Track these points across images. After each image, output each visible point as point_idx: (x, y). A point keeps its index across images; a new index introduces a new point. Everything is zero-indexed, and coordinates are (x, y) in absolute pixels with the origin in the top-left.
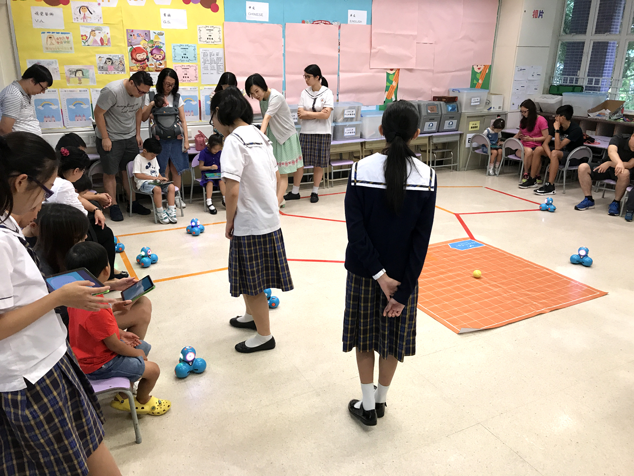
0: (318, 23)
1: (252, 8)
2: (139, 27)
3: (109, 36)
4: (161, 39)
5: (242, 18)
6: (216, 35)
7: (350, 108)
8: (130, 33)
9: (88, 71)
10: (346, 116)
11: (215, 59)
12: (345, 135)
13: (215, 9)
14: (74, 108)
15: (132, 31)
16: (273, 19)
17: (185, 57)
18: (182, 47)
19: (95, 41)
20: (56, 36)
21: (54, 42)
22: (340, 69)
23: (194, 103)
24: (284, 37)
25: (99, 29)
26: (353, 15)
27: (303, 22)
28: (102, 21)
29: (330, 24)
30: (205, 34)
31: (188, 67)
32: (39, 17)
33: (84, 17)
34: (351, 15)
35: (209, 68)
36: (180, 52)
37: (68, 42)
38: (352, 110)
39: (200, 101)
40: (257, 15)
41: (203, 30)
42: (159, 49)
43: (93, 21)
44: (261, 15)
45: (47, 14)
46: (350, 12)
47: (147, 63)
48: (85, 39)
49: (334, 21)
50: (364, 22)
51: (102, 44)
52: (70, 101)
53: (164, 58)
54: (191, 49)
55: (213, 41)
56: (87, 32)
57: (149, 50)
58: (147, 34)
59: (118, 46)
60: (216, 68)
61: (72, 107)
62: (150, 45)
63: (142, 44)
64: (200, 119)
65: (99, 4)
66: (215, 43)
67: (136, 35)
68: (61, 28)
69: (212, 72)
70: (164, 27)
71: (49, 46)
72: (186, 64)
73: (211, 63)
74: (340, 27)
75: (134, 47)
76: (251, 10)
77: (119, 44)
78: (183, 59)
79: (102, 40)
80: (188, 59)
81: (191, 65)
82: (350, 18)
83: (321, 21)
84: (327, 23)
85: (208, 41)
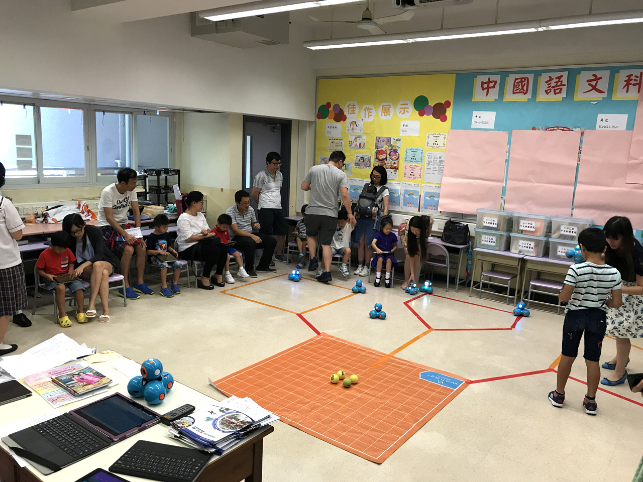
0: (553, 130)
1: (478, 117)
2: (385, 135)
3: (364, 141)
4: (398, 144)
5: (467, 126)
6: (441, 141)
7: (570, 224)
8: (378, 139)
9: (349, 165)
10: (562, 233)
11: (438, 161)
13: (444, 119)
15: (380, 138)
16: (498, 126)
17: (413, 158)
18: (412, 150)
19: (356, 145)
20: (336, 141)
21: (334, 145)
22: (579, 179)
24: (509, 143)
25: (360, 137)
26: (604, 120)
27: (534, 129)
29: (569, 130)
30: (432, 140)
31: (415, 167)
32: (329, 130)
33: (353, 129)
34: (602, 120)
35: (432, 169)
36: (410, 154)
37: (341, 146)
39: (420, 196)
40: (482, 123)
41: (431, 136)
42: (395, 151)
44: (487, 123)
45: (333, 128)
46: (600, 116)
47: (386, 162)
48: (351, 143)
49: (575, 128)
50: (623, 127)
51: (360, 147)
53: (398, 159)
54: (419, 152)
55: (438, 146)
56: (352, 138)
57: (388, 152)
58: (389, 140)
59: (369, 149)
62: (390, 148)
63: (385, 147)
64: (419, 211)
65: (363, 120)
66: (440, 148)
67: (382, 141)
68: (339, 137)
69: (434, 172)
70: (401, 135)
71: (331, 148)
72: (413, 164)
73: (434, 165)
74: (582, 134)
76: (478, 119)
77: (370, 147)
78: (412, 160)
79: (360, 144)
80: (415, 161)
81: (417, 165)
82: (599, 123)
83: (558, 127)
84: (565, 129)
85: (433, 146)
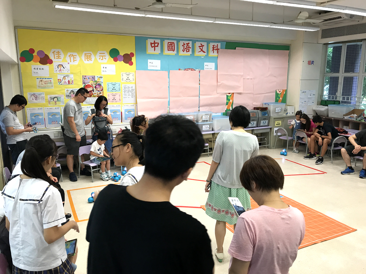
0: (188, 70)
1: (151, 63)
2: (90, 74)
3: (73, 79)
4: (101, 80)
5: (146, 68)
6: (131, 77)
7: (206, 115)
8: (84, 77)
9: (60, 98)
10: (203, 119)
11: (131, 90)
12: (203, 129)
13: (131, 64)
14: (52, 117)
15: (86, 76)
16: (162, 69)
17: (114, 89)
18: (112, 84)
19: (65, 82)
20: (44, 80)
21: (43, 83)
22: (200, 94)
23: (118, 113)
24: (169, 78)
25: (68, 76)
26: (207, 65)
27: (180, 70)
28: (69, 72)
29: (194, 70)
30: (125, 77)
31: (116, 94)
32: (36, 71)
33: (60, 70)
34: (206, 65)
35: (127, 95)
36: (111, 87)
37: (51, 83)
38: (207, 116)
39: (122, 112)
40: (154, 66)
41: (124, 75)
42: (100, 85)
43: (65, 72)
44: (156, 66)
45: (40, 69)
46: (205, 64)
47: (93, 93)
48: (60, 81)
49: (196, 69)
50: (213, 69)
51: (69, 83)
52: (49, 114)
53: (102, 90)
54: (117, 85)
55: (129, 80)
56: (61, 77)
57: (94, 86)
58: (93, 78)
59: (77, 84)
60: (131, 95)
61: (50, 117)
62: (95, 83)
63: (91, 83)
64: (122, 122)
65: (69, 63)
66: (131, 82)
67: (87, 78)
68: (47, 76)
69: (129, 97)
70: (103, 74)
71: (40, 85)
72: (114, 93)
73: (128, 92)
74: (200, 72)
75: (86, 84)
76: (151, 64)
77: (78, 83)
78: (113, 90)
79: (69, 81)
80: (115, 90)
81: (117, 93)
82: (205, 67)
83: (189, 69)
84: (193, 70)
85: (127, 80)
